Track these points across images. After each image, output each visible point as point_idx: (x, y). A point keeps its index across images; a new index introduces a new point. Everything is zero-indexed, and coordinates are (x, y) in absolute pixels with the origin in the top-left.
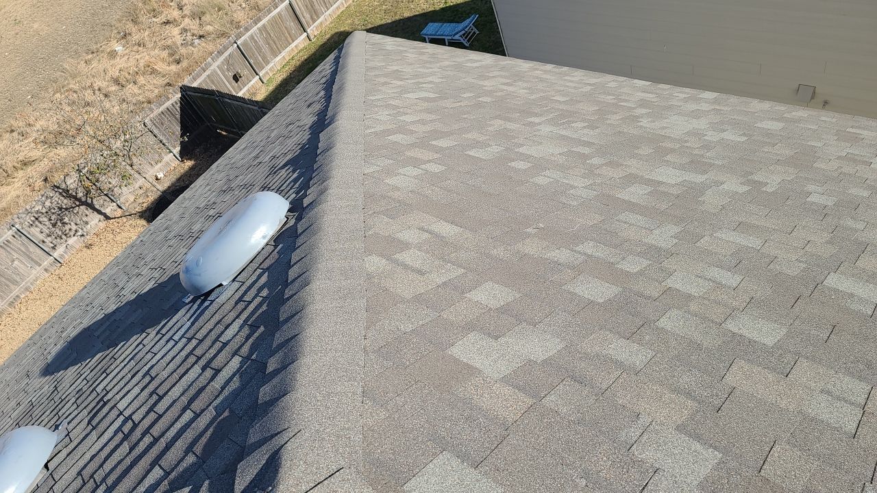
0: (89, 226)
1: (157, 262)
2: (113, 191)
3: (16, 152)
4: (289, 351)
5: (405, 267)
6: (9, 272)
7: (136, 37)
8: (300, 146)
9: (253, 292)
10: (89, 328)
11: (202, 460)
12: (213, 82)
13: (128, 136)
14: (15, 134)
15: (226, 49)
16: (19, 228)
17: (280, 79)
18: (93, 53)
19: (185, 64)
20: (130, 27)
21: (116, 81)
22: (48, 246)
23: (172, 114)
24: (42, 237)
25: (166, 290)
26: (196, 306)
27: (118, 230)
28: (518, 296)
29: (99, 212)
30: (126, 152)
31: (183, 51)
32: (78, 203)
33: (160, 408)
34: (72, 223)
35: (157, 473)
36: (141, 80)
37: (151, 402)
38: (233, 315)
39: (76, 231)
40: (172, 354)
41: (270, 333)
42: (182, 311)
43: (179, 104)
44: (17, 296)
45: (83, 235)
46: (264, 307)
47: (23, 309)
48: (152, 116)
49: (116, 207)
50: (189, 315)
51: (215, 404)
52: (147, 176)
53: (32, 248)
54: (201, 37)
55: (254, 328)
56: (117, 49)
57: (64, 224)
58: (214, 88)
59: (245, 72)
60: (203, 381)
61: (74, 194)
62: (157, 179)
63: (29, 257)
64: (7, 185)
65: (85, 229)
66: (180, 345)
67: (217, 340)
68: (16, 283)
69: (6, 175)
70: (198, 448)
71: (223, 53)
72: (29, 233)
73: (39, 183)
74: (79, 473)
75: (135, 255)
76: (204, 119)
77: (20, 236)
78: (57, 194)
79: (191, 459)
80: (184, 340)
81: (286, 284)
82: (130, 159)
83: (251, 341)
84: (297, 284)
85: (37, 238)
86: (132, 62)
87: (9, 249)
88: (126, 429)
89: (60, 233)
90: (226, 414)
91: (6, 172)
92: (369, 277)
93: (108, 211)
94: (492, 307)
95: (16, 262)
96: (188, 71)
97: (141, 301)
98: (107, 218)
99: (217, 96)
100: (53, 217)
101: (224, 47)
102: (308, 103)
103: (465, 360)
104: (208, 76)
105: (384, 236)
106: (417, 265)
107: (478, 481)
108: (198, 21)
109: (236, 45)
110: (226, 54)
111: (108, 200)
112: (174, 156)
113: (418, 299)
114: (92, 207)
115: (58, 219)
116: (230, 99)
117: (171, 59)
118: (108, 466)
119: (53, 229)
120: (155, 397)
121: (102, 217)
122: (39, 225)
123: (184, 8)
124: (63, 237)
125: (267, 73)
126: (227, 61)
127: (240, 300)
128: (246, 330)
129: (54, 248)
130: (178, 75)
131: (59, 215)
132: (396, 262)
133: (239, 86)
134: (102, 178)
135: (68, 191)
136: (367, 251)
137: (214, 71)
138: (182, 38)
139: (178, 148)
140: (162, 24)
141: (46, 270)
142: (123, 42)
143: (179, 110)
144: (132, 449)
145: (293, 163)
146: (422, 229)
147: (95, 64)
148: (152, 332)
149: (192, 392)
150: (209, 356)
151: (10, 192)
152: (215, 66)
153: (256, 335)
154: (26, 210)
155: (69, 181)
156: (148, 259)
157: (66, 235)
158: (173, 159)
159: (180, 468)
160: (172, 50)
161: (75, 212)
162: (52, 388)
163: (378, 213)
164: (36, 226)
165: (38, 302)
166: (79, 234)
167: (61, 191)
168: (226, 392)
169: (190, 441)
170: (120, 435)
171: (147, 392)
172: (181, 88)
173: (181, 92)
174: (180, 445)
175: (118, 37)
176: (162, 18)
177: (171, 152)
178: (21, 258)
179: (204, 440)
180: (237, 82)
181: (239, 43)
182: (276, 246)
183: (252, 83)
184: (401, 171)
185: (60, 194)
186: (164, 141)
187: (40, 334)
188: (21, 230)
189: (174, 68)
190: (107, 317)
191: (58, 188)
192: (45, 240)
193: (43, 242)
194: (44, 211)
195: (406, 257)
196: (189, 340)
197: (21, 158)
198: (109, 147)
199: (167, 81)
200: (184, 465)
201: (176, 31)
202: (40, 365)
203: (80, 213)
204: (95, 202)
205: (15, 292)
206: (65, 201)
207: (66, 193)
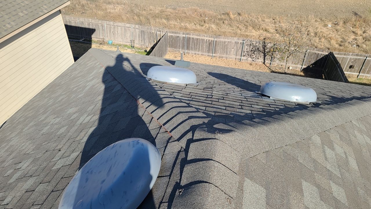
0: (258, 60)
1: (261, 80)
2: (274, 58)
3: (268, 25)
4: (264, 122)
5: (324, 152)
6: (229, 50)
7: (338, 27)
8: (342, 97)
9: (275, 106)
10: (228, 75)
11: (215, 116)
12: (342, 61)
13: (298, 49)
14: (274, 21)
15: (361, 56)
16: (244, 43)
17: (365, 82)
18: (321, 20)
19: (341, 48)
20: (341, 23)
21: (316, 34)
22: (244, 54)
23: (318, 56)
24: (245, 50)
25: (255, 86)
26: (257, 95)
27: (262, 69)
28: (347, 204)
29: (264, 60)
30: (291, 52)
31: (347, 44)
32: (263, 52)
33: (220, 101)
34: (255, 55)
35: (204, 108)
36: (323, 40)
37: (220, 98)
38: (263, 105)
39: (253, 58)
40: (237, 96)
41: (265, 116)
42: (252, 93)
43: (323, 56)
44: (223, 57)
45: (253, 60)
46: (272, 111)
47: (220, 61)
48: (312, 51)
49: (269, 63)
50: (253, 95)
51: (232, 112)
52: (287, 64)
53: (240, 50)
54: (358, 46)
55: (263, 111)
56: (329, 25)
57: (254, 53)
58: (340, 62)
59: (356, 68)
60: (236, 107)
61: (266, 49)
62: (288, 68)
63: (237, 51)
64: (256, 31)
65: (256, 60)
66: (242, 97)
67: (251, 104)
68: (227, 54)
69: (258, 28)
70: (217, 114)
71: (358, 56)
72: (244, 46)
73: (262, 38)
74: (190, 93)
75: (259, 74)
76: (324, 67)
77: (242, 45)
78: (262, 44)
79: (213, 114)
80: (244, 97)
81: (286, 113)
82: (290, 55)
83: (259, 112)
84: (288, 116)
85: (244, 49)
86: (328, 33)
87: (236, 45)
88: (209, 96)
89: (250, 54)
90: (232, 116)
91: (259, 27)
92: (310, 139)
93: (266, 61)
94: (334, 194)
95: (233, 49)
96: (340, 50)
97: (247, 82)
98: (264, 63)
99: (338, 65)
100: (254, 49)
101: (361, 55)
102: (364, 92)
103: (303, 188)
104: (343, 57)
105: (330, 139)
106: (328, 156)
107: (263, 206)
108: (364, 41)
109: (366, 58)
110: (359, 57)
111: (271, 59)
112: (301, 68)
113: (314, 161)
114: (265, 56)
115: (255, 50)
116: (340, 70)
117: (339, 43)
118: (197, 97)
119: (250, 51)
120: (222, 98)
121: (263, 61)
122: (249, 47)
123: (365, 33)
124: (249, 56)
125: (363, 76)
126: (356, 59)
127: (269, 104)
128: (261, 110)
129: (244, 56)
130: (335, 49)
131: (256, 50)
132: (323, 148)
133: (348, 70)
134: (277, 52)
135: (265, 47)
136: (319, 134)
137: (348, 58)
138: (352, 41)
139: (305, 67)
140: (352, 31)
141: (236, 59)
142: (333, 25)
143: (321, 57)
144: (205, 100)
145: (333, 98)
146: (345, 153)
147: (317, 23)
148: (240, 89)
149: (231, 106)
150: (244, 105)
151: (254, 33)
152: (349, 57)
153: (262, 113)
154: (251, 40)
155: (269, 45)
156: (261, 78)
157: (250, 56)
158: (300, 68)
159: (209, 112)
160: (344, 41)
161: (260, 53)
162: (206, 77)
163: (339, 133)
164: (248, 47)
165: (225, 64)
166: (253, 59)
167: (264, 45)
168: (238, 113)
169: (217, 111)
170: (206, 96)
171: (223, 96)
172: (331, 52)
173: (329, 53)
174: (215, 110)
175: (334, 23)
176: (354, 30)
177: (302, 65)
178: (235, 50)
179: (220, 114)
180: (349, 68)
181: (368, 58)
182: (296, 105)
183: (354, 73)
184: (365, 136)
185: (263, 45)
186: (305, 61)
187: (217, 67)
188: (244, 44)
189: (337, 46)
190: (235, 78)
191: (265, 43)
192: (245, 52)
193: (244, 52)
194: (254, 45)
195: (328, 151)
196: (245, 98)
197: (267, 28)
198: (289, 47)
199: (329, 47)
200: (210, 113)
201: (353, 37)
202: (210, 71)
203: (260, 55)
204: (267, 56)
205: (224, 56)
206: (261, 48)
207: (264, 47)
